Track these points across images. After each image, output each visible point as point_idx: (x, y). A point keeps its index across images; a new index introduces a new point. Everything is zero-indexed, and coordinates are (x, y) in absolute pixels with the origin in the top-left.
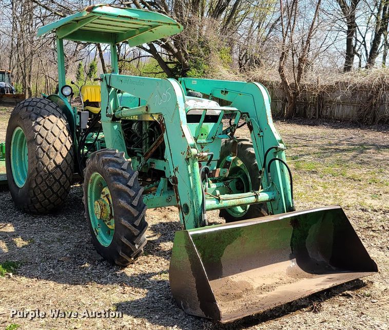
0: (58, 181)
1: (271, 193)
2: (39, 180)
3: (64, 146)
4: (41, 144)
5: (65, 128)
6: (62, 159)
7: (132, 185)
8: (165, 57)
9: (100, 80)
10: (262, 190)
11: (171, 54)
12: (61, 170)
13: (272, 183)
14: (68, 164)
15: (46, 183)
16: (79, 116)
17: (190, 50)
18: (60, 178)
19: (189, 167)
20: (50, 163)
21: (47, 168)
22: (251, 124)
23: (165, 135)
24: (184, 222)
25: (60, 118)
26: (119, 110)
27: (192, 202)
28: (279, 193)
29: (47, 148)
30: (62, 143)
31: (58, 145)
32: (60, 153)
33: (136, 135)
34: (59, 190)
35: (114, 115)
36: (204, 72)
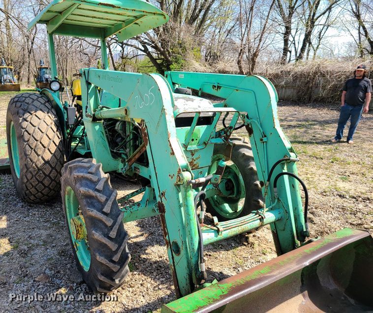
0: (49, 176)
1: (277, 212)
2: (29, 176)
3: (52, 142)
4: (28, 141)
5: (54, 123)
6: (51, 155)
7: (109, 212)
8: (155, 55)
9: (79, 75)
10: (267, 209)
11: (159, 53)
12: (51, 166)
13: (278, 198)
14: (57, 160)
15: (36, 178)
16: (65, 111)
17: (172, 50)
18: (50, 173)
19: (180, 194)
20: (38, 159)
21: (36, 165)
22: (250, 126)
23: (148, 147)
24: (174, 262)
25: (48, 113)
26: (99, 110)
27: (184, 242)
28: (288, 212)
29: (34, 145)
30: (50, 139)
31: (46, 141)
32: (48, 149)
33: (119, 135)
34: (50, 184)
35: (94, 115)
36: (182, 66)
